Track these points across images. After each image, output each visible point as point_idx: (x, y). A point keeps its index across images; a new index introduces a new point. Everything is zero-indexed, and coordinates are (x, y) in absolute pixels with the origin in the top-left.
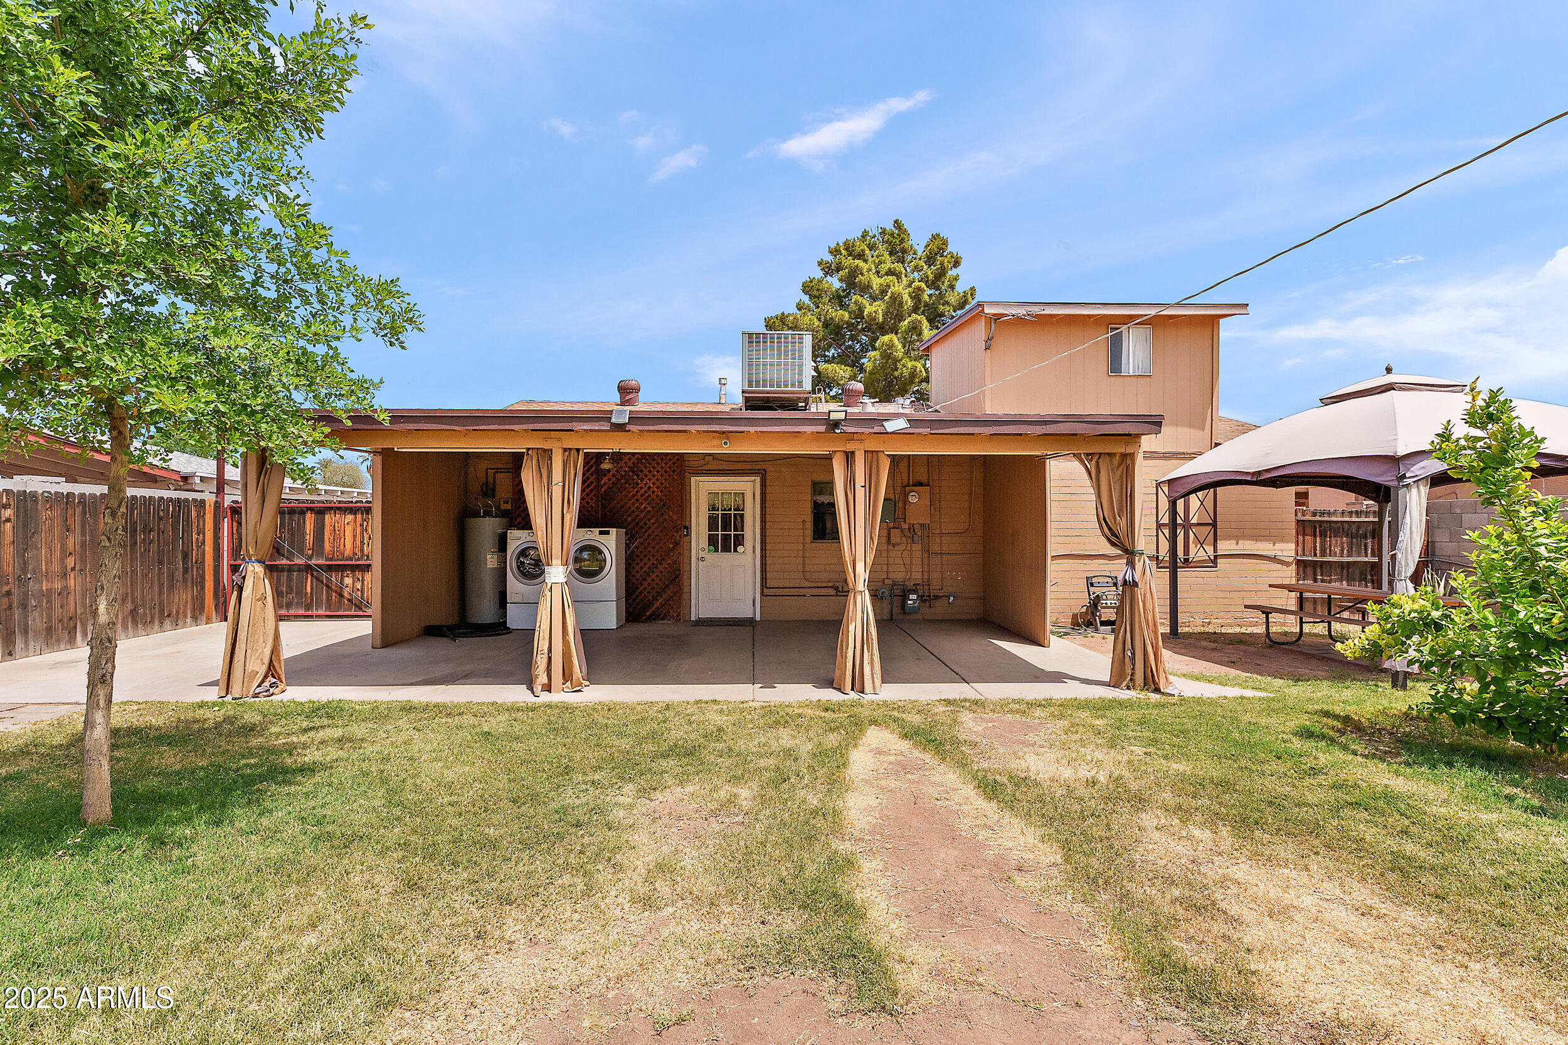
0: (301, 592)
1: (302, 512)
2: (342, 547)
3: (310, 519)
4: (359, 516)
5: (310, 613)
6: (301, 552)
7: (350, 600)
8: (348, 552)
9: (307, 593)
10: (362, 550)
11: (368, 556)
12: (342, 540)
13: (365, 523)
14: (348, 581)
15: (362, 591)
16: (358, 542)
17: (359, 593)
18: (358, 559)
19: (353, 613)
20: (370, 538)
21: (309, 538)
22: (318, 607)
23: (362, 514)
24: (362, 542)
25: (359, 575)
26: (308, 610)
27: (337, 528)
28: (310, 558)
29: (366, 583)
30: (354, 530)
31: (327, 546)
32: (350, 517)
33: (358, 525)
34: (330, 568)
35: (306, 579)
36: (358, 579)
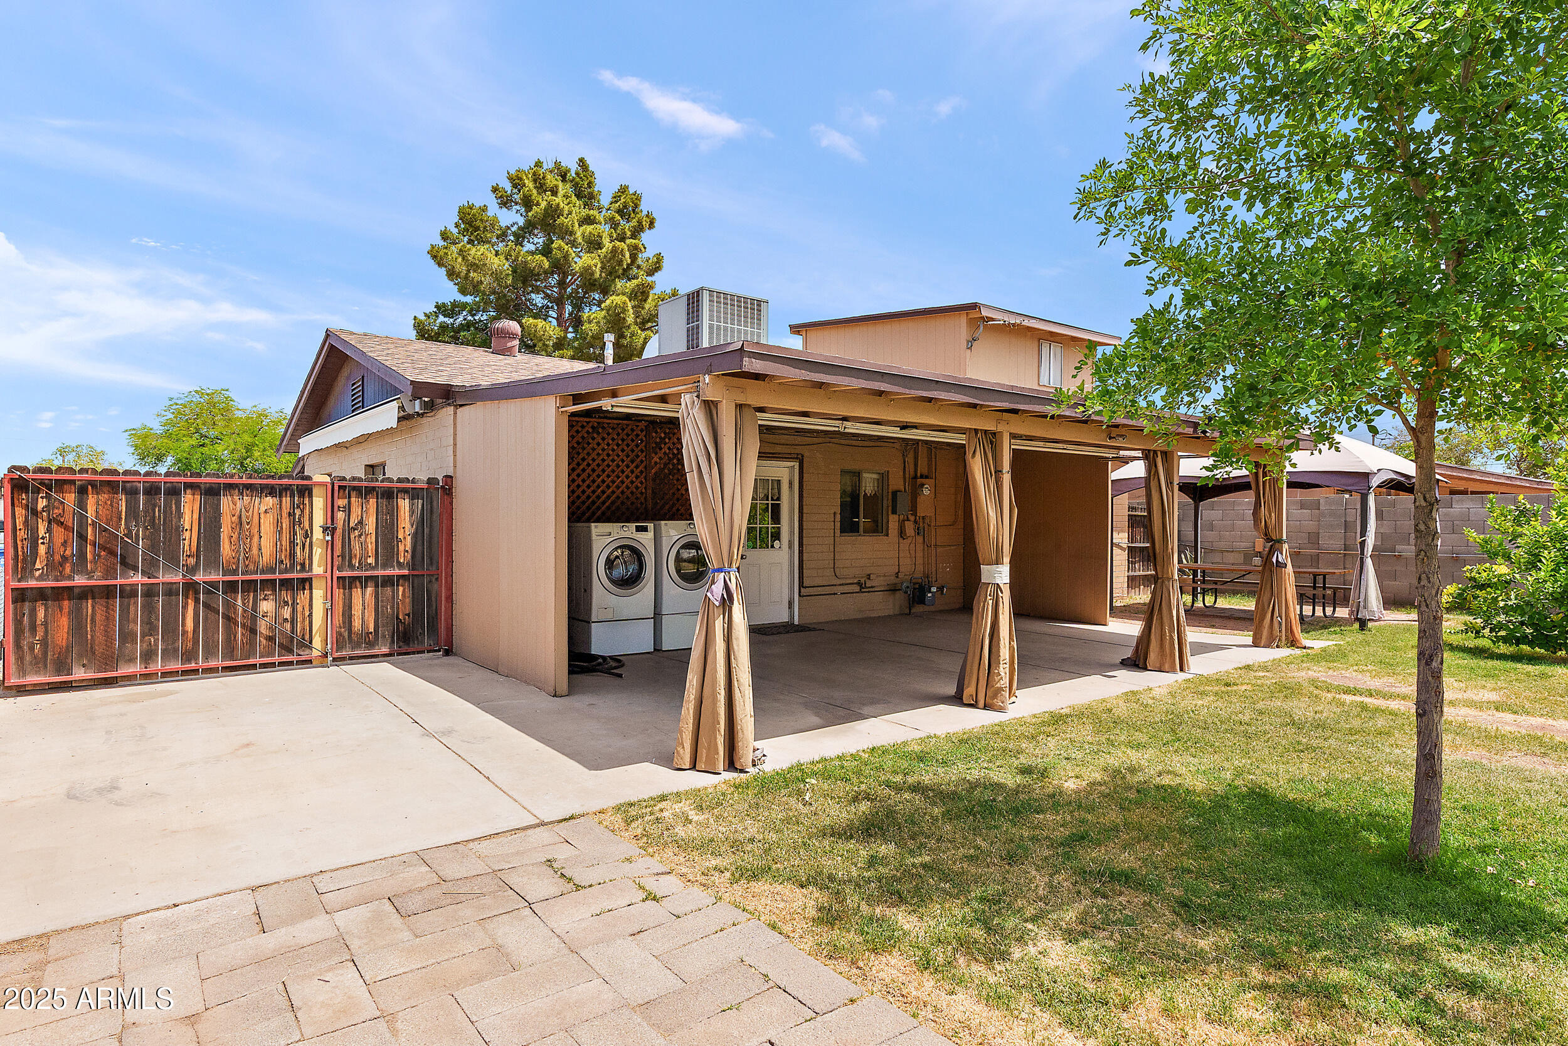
0: (171, 629)
1: (174, 492)
2: (255, 551)
3: (190, 507)
4: (286, 500)
5: (193, 665)
6: (173, 560)
7: (271, 639)
8: (266, 558)
9: (185, 632)
10: (292, 555)
11: (303, 565)
12: (256, 539)
13: (298, 512)
14: (267, 606)
15: (293, 621)
16: (285, 542)
17: (288, 626)
18: (286, 571)
19: (276, 659)
20: (306, 536)
21: (190, 539)
22: (210, 653)
23: (292, 496)
24: (292, 543)
25: (286, 596)
26: (189, 661)
27: (244, 519)
28: (193, 570)
29: (299, 608)
30: (278, 523)
31: (226, 549)
32: (270, 501)
33: (285, 515)
34: (231, 587)
35: (185, 607)
36: (286, 603)
